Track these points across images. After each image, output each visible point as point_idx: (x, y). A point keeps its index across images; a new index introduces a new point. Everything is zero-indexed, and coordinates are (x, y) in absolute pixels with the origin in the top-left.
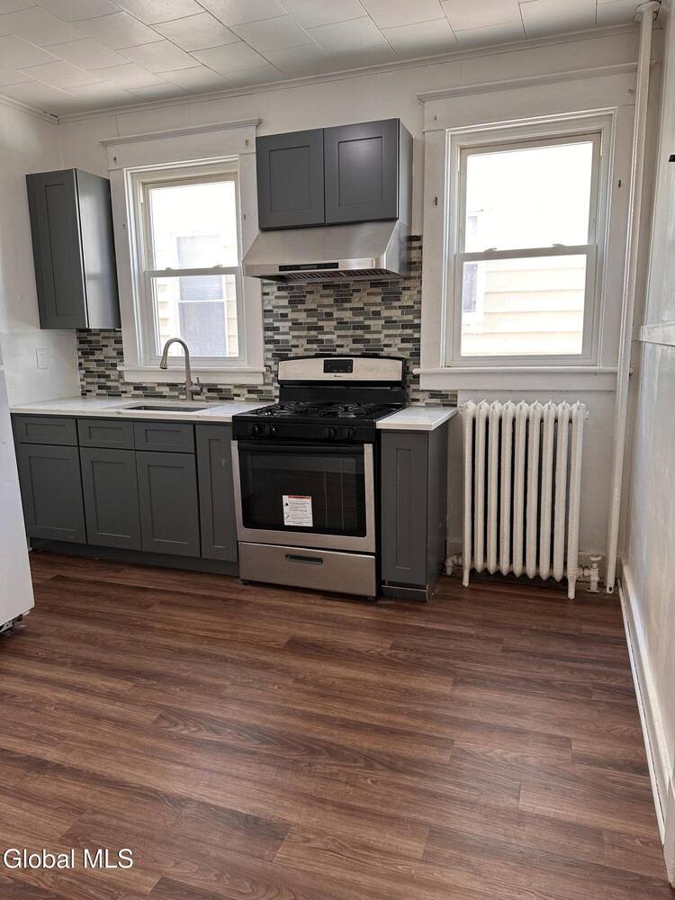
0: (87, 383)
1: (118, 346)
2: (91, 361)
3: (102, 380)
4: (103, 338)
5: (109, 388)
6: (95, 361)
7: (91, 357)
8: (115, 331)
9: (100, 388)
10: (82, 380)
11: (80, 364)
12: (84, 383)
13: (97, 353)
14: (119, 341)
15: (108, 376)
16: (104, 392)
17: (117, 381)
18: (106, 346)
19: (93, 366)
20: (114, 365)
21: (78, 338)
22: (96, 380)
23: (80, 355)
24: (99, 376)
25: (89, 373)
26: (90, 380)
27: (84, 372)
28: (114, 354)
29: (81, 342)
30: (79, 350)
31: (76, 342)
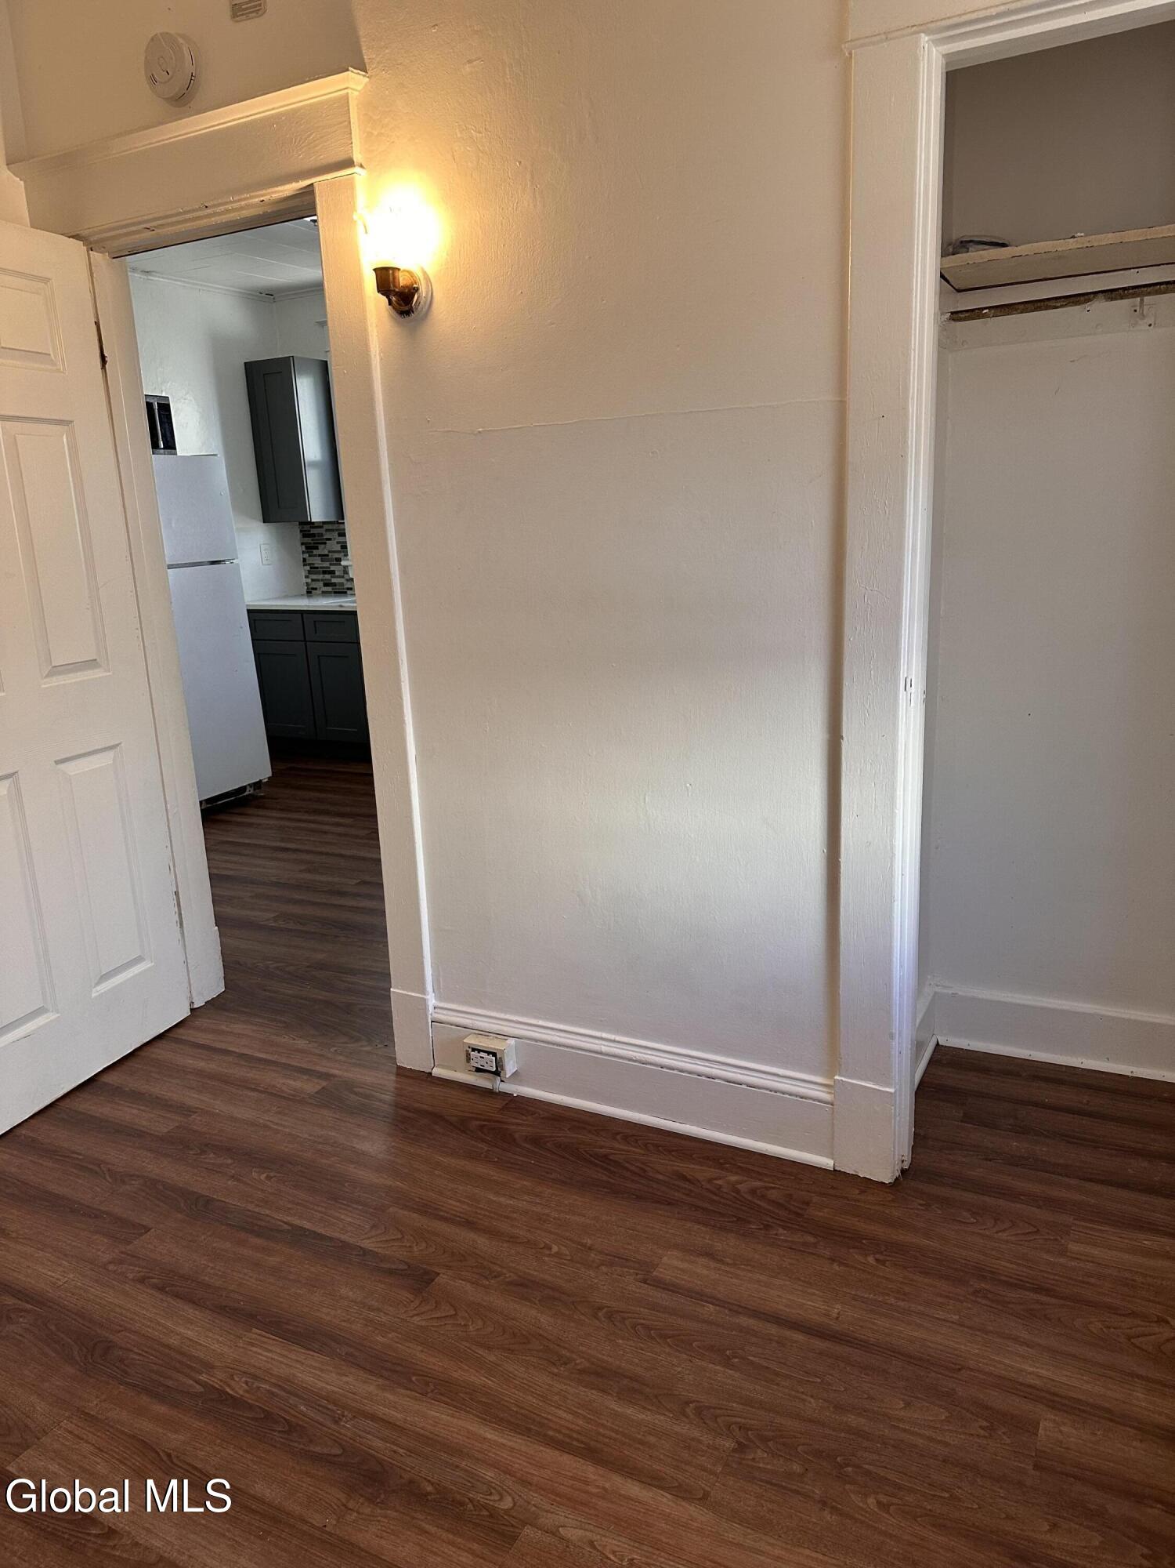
0: (313, 580)
1: (341, 539)
2: (315, 556)
3: (327, 576)
4: (327, 530)
5: (334, 585)
6: (320, 555)
7: (315, 552)
8: (338, 523)
9: (326, 585)
10: (306, 577)
11: (304, 560)
12: (309, 580)
13: (321, 547)
14: (343, 534)
15: (333, 572)
16: (329, 589)
17: (343, 577)
18: (330, 539)
19: (317, 562)
20: (339, 560)
21: (301, 531)
22: (321, 577)
23: (304, 549)
24: (324, 573)
25: (313, 569)
26: (315, 577)
27: (308, 568)
28: (338, 548)
29: (304, 536)
30: (302, 544)
31: (299, 535)
